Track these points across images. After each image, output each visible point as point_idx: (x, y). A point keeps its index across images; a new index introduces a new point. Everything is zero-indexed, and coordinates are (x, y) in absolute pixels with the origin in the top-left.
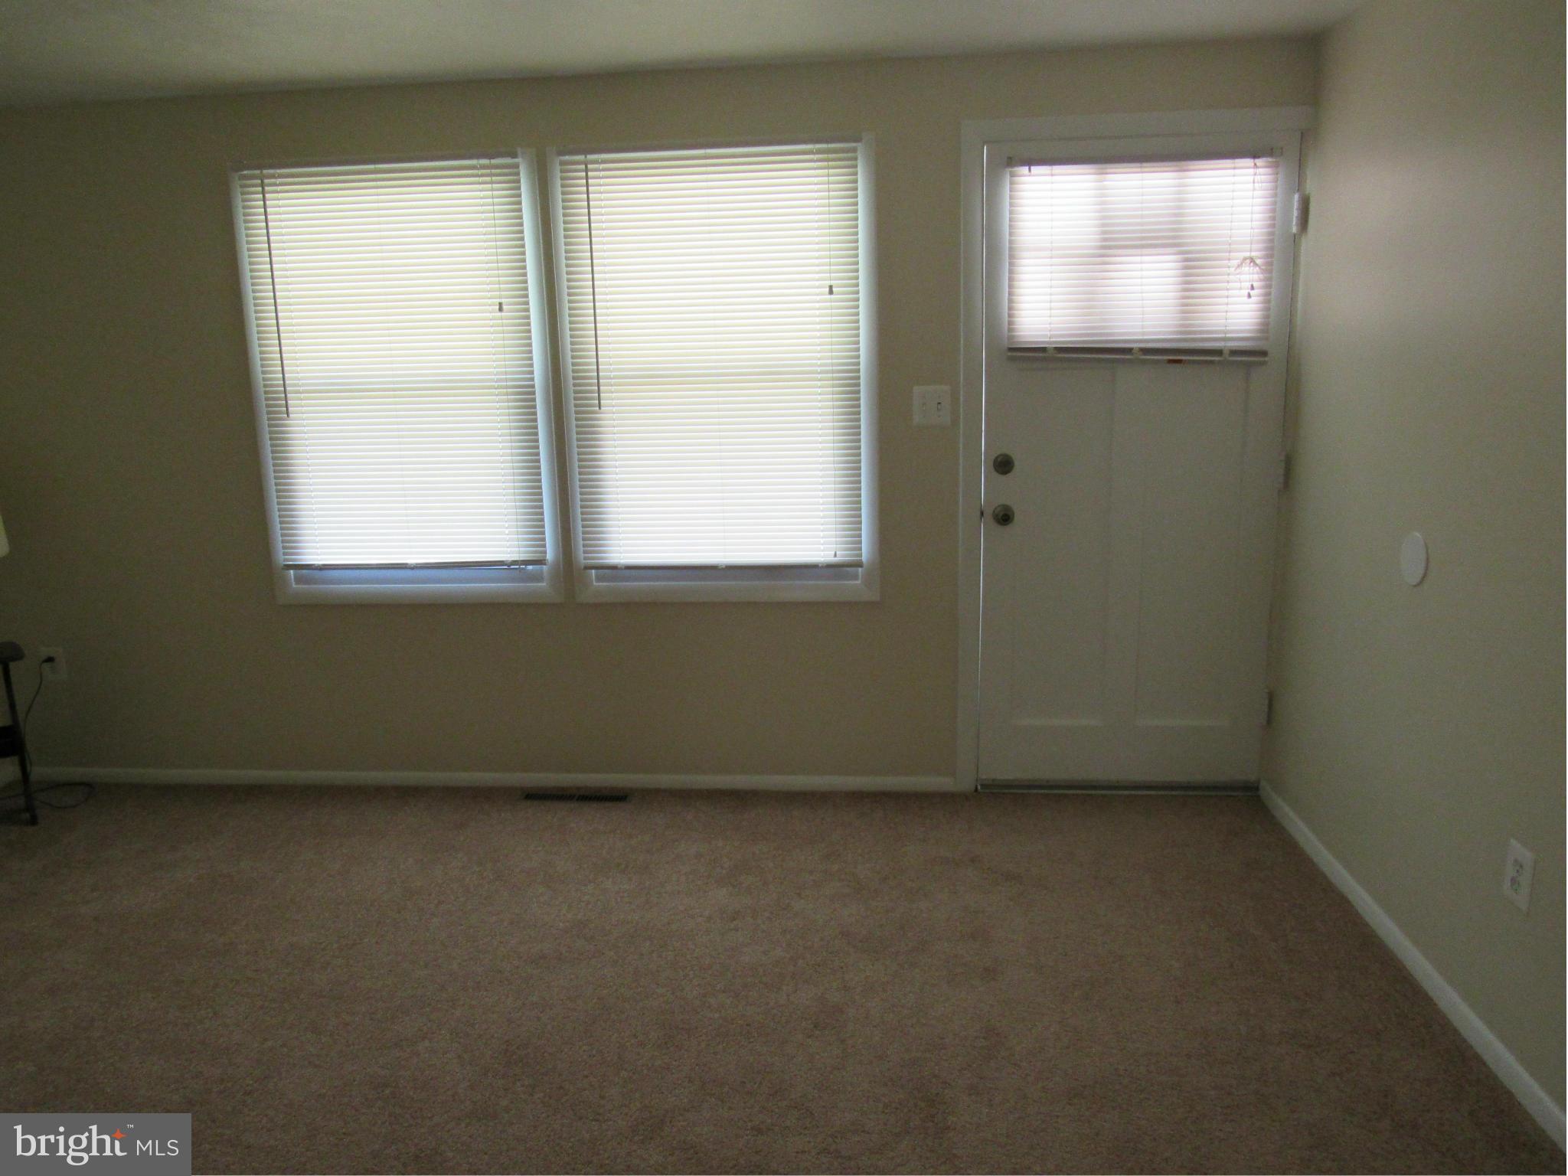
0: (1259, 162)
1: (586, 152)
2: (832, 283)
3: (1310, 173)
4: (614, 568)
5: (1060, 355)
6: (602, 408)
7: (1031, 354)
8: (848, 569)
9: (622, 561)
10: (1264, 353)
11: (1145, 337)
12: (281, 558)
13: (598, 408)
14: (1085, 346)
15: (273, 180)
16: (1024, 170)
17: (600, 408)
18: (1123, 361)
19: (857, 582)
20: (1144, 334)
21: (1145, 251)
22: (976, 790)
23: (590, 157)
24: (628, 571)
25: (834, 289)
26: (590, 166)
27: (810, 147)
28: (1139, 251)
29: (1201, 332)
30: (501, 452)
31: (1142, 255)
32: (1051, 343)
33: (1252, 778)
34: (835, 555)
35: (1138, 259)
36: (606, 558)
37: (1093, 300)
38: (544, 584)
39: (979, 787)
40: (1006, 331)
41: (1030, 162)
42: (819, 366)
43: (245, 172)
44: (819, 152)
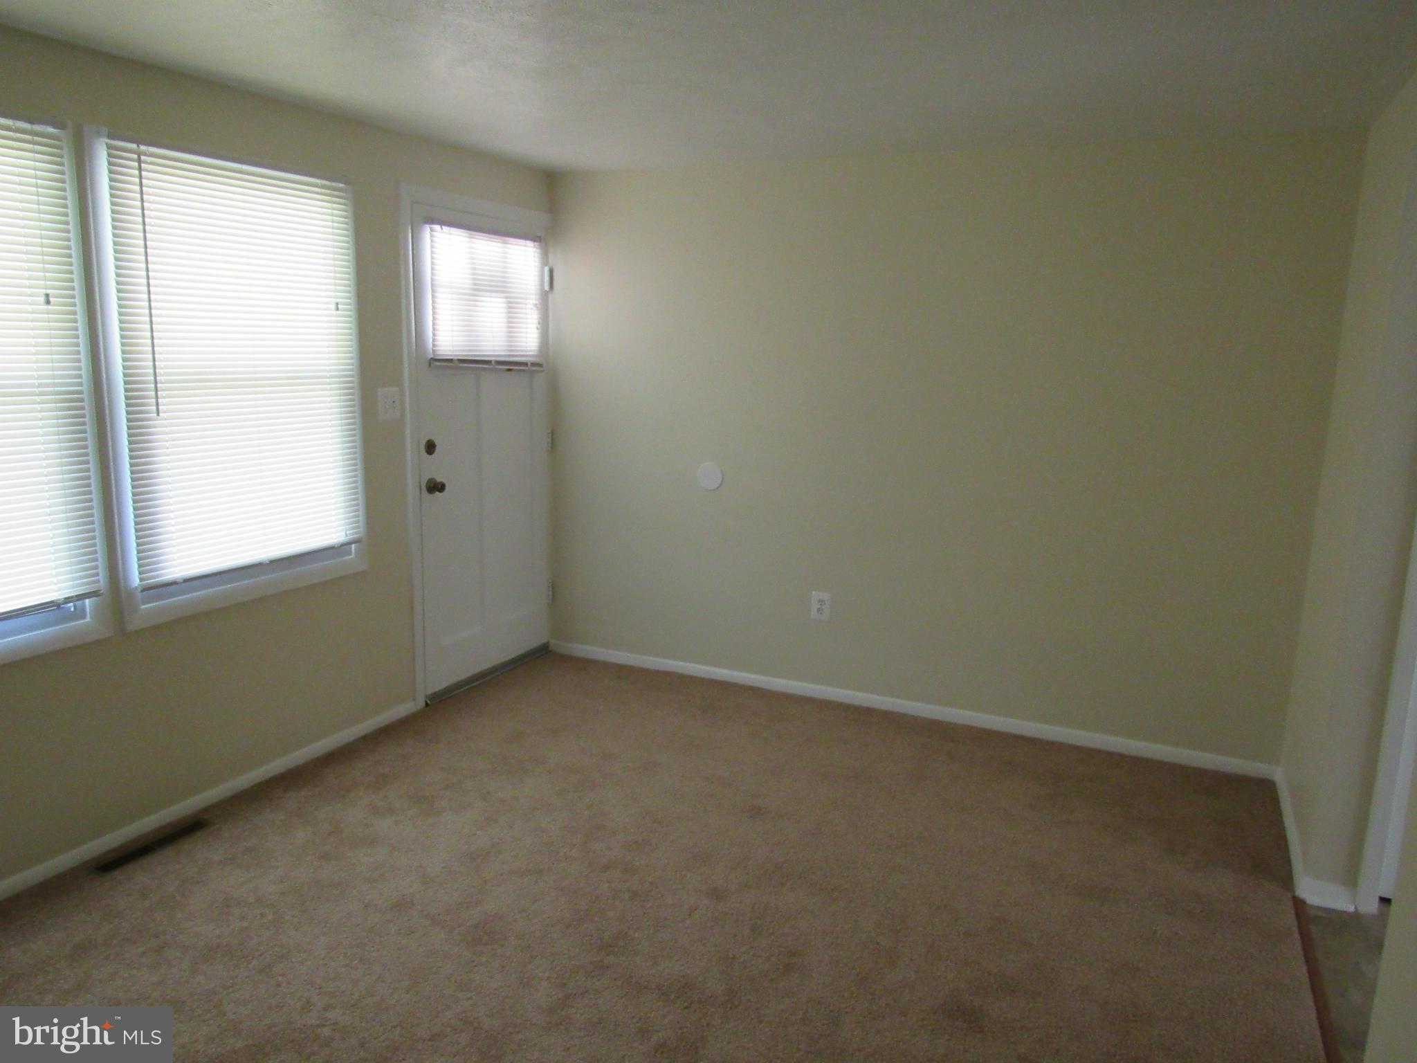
0: (536, 244)
1: (139, 143)
2: (338, 300)
3: (550, 255)
4: (174, 583)
5: (461, 365)
6: (161, 414)
7: (446, 364)
8: (345, 547)
9: (178, 575)
10: (540, 365)
11: (496, 353)
13: (155, 415)
14: (471, 358)
16: (437, 227)
17: (158, 415)
18: (485, 369)
19: (350, 557)
20: (494, 351)
21: (493, 294)
22: (427, 705)
23: (143, 148)
24: (187, 584)
25: (339, 306)
26: (143, 158)
27: (318, 181)
28: (488, 294)
29: (522, 351)
30: (46, 471)
31: (491, 297)
32: (456, 355)
33: (545, 641)
34: (346, 535)
35: (488, 299)
36: (158, 576)
37: (471, 326)
38: (88, 620)
39: (428, 702)
40: (431, 346)
41: (442, 223)
42: (329, 371)
44: (322, 187)
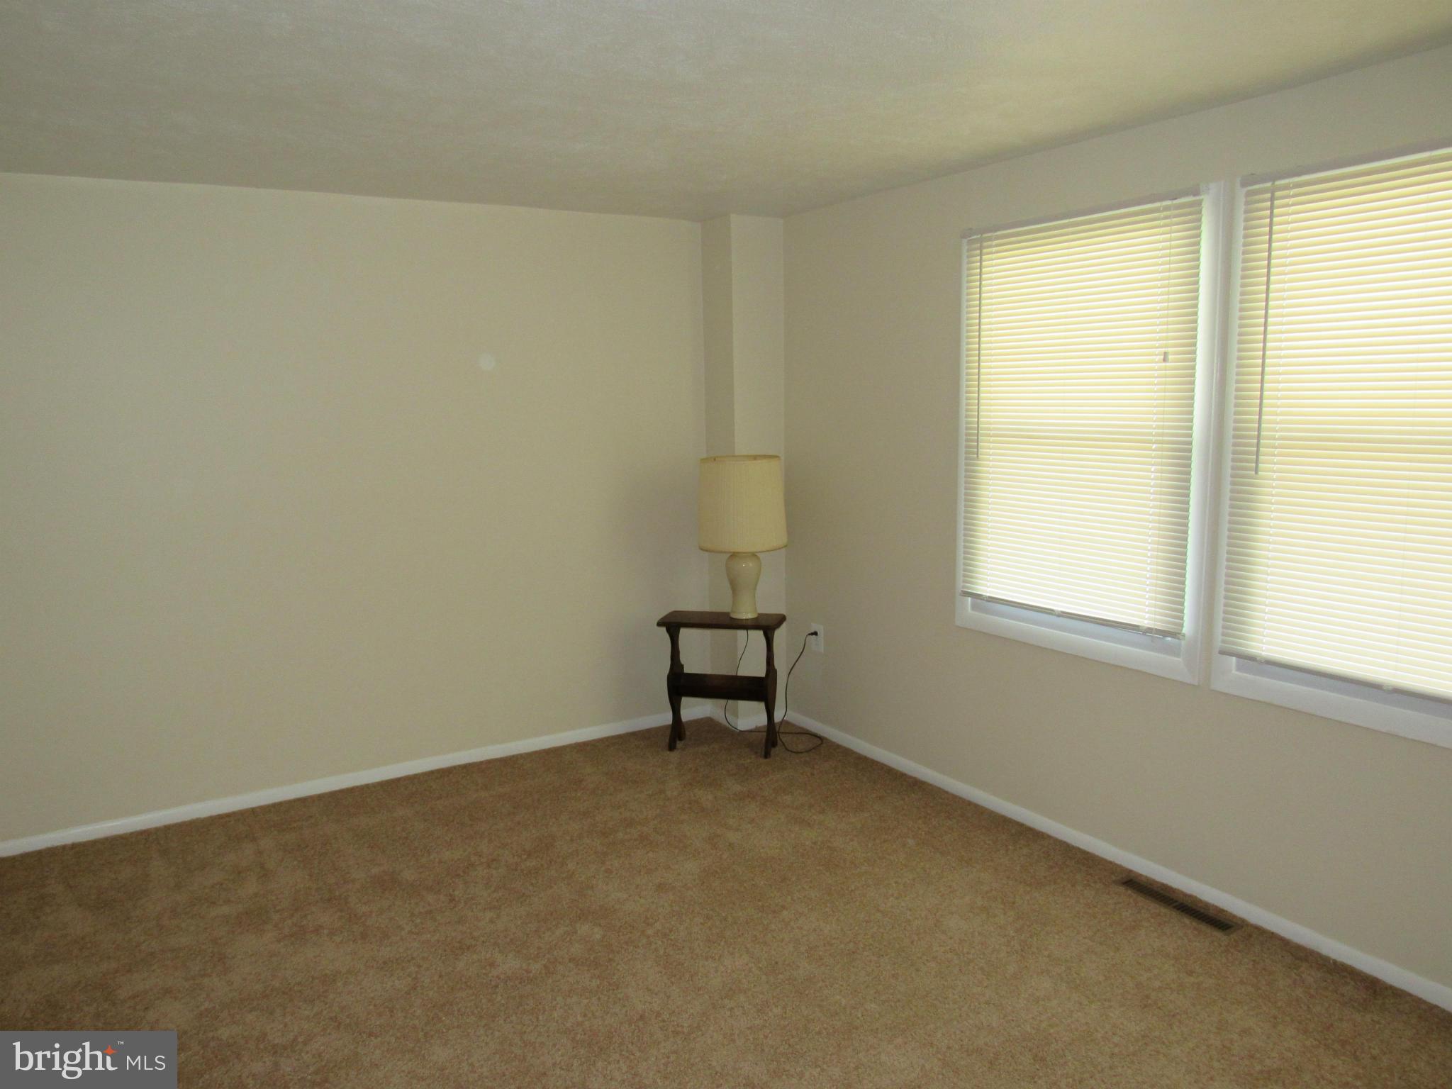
4: (1252, 658)
6: (1259, 473)
9: (1264, 654)
12: (960, 585)
13: (1254, 472)
15: (989, 243)
17: (1256, 473)
23: (1279, 183)
24: (1269, 667)
26: (1277, 194)
30: (1151, 511)
38: (1180, 659)
43: (973, 238)
